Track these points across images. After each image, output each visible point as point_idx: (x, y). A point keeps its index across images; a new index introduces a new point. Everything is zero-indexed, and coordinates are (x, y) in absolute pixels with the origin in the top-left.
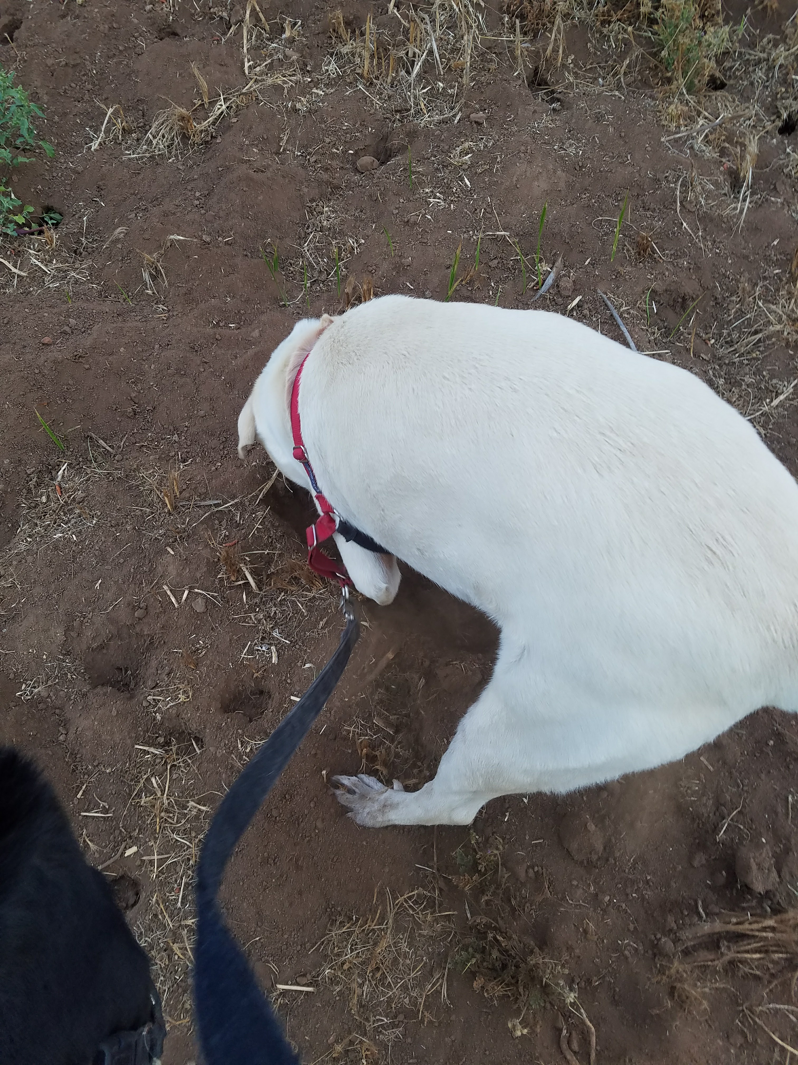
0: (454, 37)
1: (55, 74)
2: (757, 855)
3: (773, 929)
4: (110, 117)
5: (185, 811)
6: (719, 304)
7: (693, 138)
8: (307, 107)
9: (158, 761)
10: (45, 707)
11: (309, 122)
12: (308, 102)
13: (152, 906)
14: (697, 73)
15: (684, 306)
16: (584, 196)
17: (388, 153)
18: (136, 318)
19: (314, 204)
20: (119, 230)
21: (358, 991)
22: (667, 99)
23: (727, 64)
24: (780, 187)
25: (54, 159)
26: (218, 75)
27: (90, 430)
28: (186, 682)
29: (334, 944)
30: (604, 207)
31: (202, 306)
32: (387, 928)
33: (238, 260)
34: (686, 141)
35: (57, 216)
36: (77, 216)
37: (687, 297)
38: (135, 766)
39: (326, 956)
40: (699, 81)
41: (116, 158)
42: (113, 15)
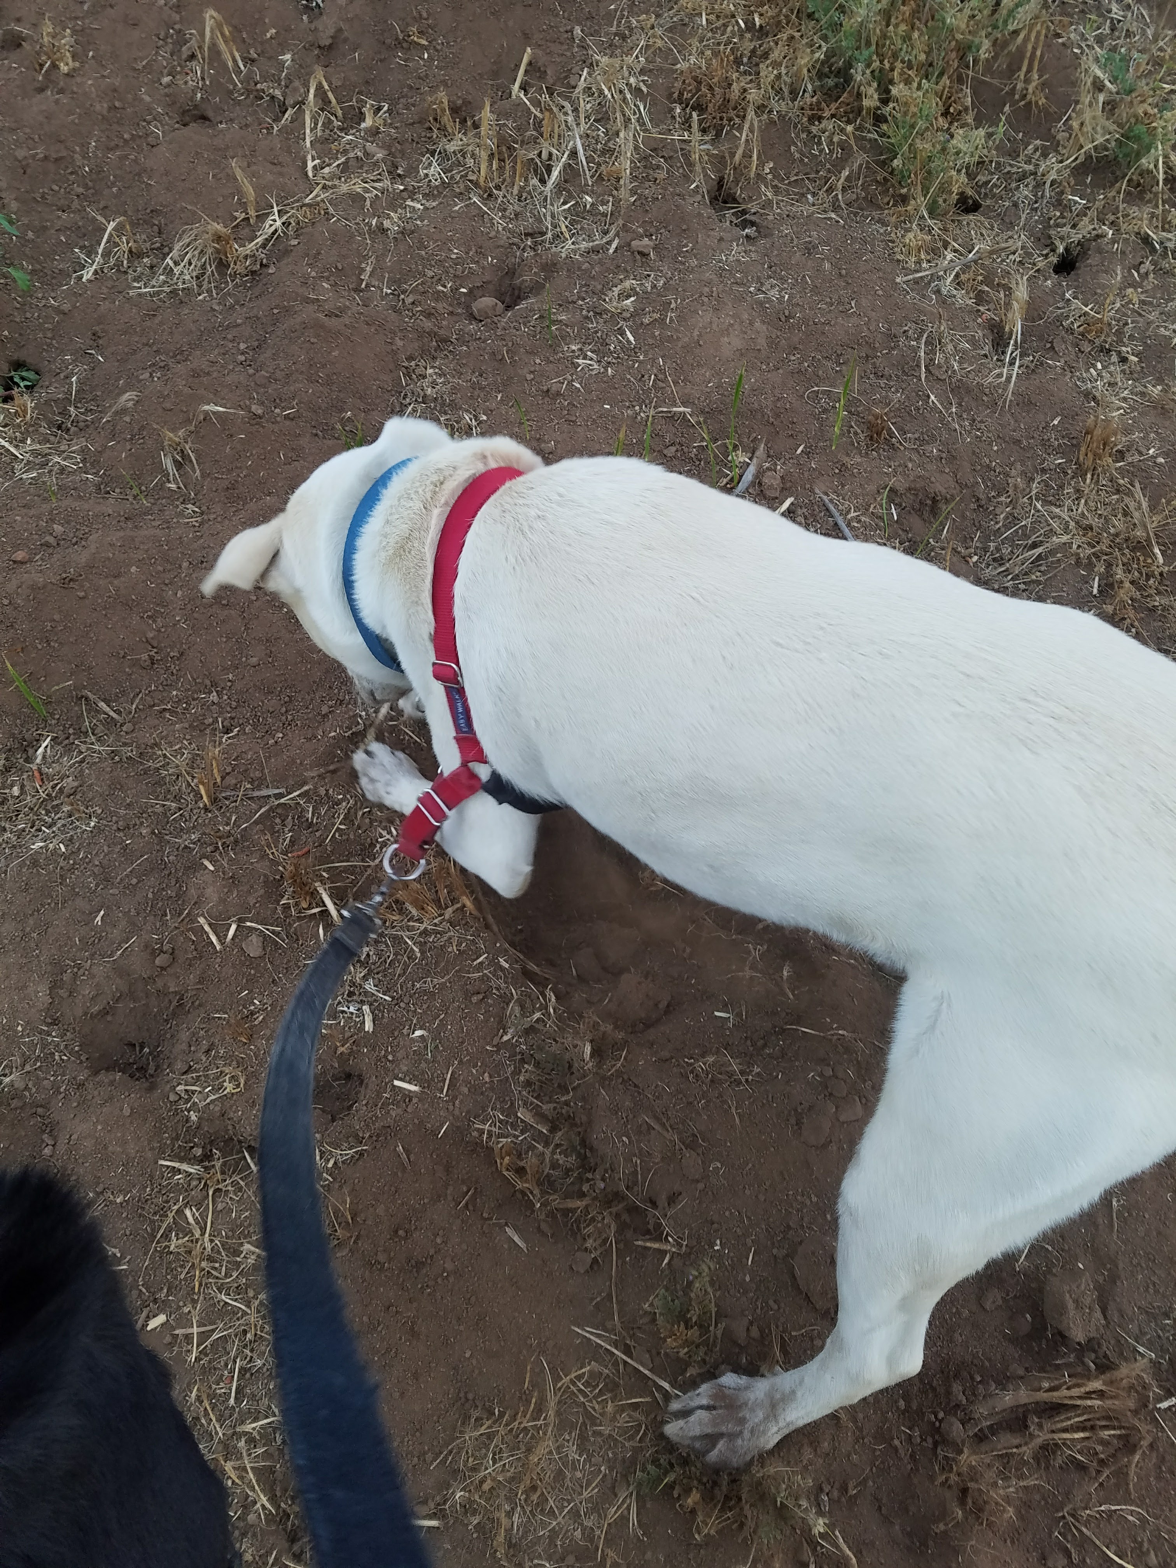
0: (606, 134)
1: (29, 171)
2: (1074, 1287)
3: (1101, 1394)
4: (111, 235)
5: (238, 1259)
6: (982, 507)
7: (939, 278)
8: (399, 226)
9: (194, 1183)
10: (21, 1104)
11: (402, 247)
12: (400, 219)
13: (191, 1404)
14: (944, 189)
15: (934, 510)
16: (793, 358)
17: (516, 293)
18: (153, 523)
19: (413, 363)
20: (126, 396)
21: (504, 1521)
22: (904, 222)
23: (981, 178)
24: (1059, 346)
25: (28, 293)
26: (269, 177)
27: (84, 687)
28: (234, 1063)
29: (467, 1452)
30: (821, 372)
31: (252, 505)
32: (546, 1425)
33: (304, 441)
34: (929, 283)
35: (31, 375)
36: (62, 376)
37: (939, 498)
38: (159, 1192)
39: (456, 1472)
40: (945, 201)
41: (120, 292)
42: (115, 90)
